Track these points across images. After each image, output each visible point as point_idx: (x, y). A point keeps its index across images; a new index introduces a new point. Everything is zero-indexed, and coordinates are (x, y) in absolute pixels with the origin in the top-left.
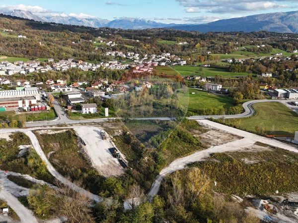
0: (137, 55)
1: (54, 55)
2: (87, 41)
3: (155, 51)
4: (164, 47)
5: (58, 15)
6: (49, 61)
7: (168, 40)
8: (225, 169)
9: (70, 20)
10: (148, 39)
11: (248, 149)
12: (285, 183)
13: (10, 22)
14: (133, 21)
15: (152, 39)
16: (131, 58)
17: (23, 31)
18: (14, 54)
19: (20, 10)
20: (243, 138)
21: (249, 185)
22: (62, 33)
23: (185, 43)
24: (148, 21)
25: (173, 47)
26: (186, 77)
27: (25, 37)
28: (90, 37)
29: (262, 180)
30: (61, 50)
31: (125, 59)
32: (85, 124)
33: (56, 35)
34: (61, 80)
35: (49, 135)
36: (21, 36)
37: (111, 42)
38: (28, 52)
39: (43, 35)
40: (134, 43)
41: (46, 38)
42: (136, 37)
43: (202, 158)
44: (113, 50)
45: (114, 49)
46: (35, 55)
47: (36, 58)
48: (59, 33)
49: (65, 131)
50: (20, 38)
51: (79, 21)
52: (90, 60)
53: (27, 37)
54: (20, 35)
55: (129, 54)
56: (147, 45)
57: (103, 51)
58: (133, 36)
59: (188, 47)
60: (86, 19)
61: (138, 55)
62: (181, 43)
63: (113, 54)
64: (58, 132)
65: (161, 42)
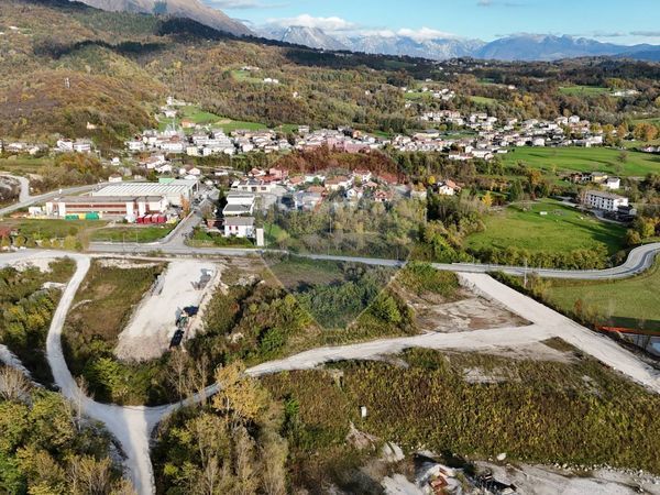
0: (493, 119)
1: (312, 117)
2: (395, 88)
3: (542, 112)
4: (568, 102)
5: (375, 33)
6: (300, 131)
7: (589, 84)
8: (401, 383)
9: (398, 43)
10: (539, 83)
11: (510, 350)
12: (534, 441)
13: (258, 52)
14: (541, 40)
15: (548, 83)
16: (473, 126)
17: (277, 71)
18: (244, 116)
19: (302, 28)
20: (532, 323)
21: (442, 430)
22: (350, 73)
23: (632, 92)
24: (579, 41)
25: (594, 102)
26: (573, 175)
27: (276, 81)
28: (406, 81)
29: (477, 422)
30: (332, 108)
31: (458, 129)
32: (201, 255)
33: (337, 77)
34: (277, 169)
35: (119, 269)
36: (269, 80)
37: (445, 91)
38: (267, 111)
39: (313, 78)
40: (500, 91)
41: (316, 84)
42: (512, 78)
43: (378, 354)
44: (441, 109)
45: (444, 107)
46: (279, 117)
47: (278, 125)
48: (344, 71)
49: (152, 264)
50: (267, 84)
51: (418, 46)
52: (382, 129)
53: (281, 81)
54: (269, 76)
55: (473, 118)
56: (526, 98)
57: (420, 110)
58: (504, 77)
59: (636, 102)
60: (433, 41)
61: (495, 119)
62: (619, 94)
63: (438, 116)
64: (140, 266)
65: (567, 89)
